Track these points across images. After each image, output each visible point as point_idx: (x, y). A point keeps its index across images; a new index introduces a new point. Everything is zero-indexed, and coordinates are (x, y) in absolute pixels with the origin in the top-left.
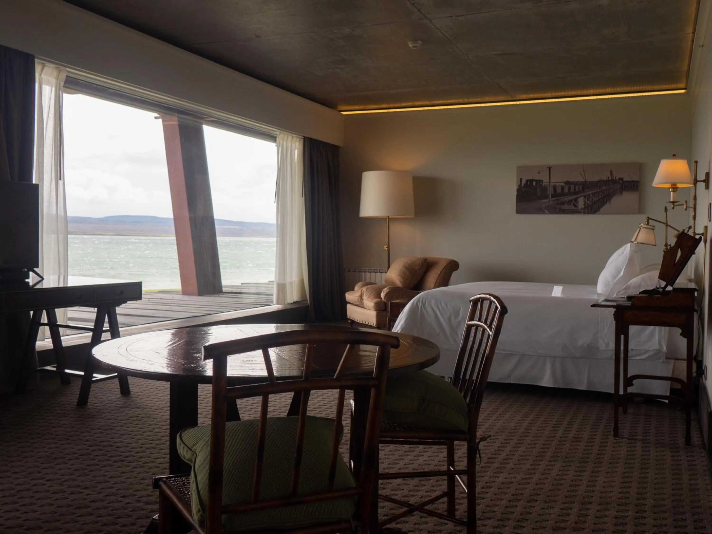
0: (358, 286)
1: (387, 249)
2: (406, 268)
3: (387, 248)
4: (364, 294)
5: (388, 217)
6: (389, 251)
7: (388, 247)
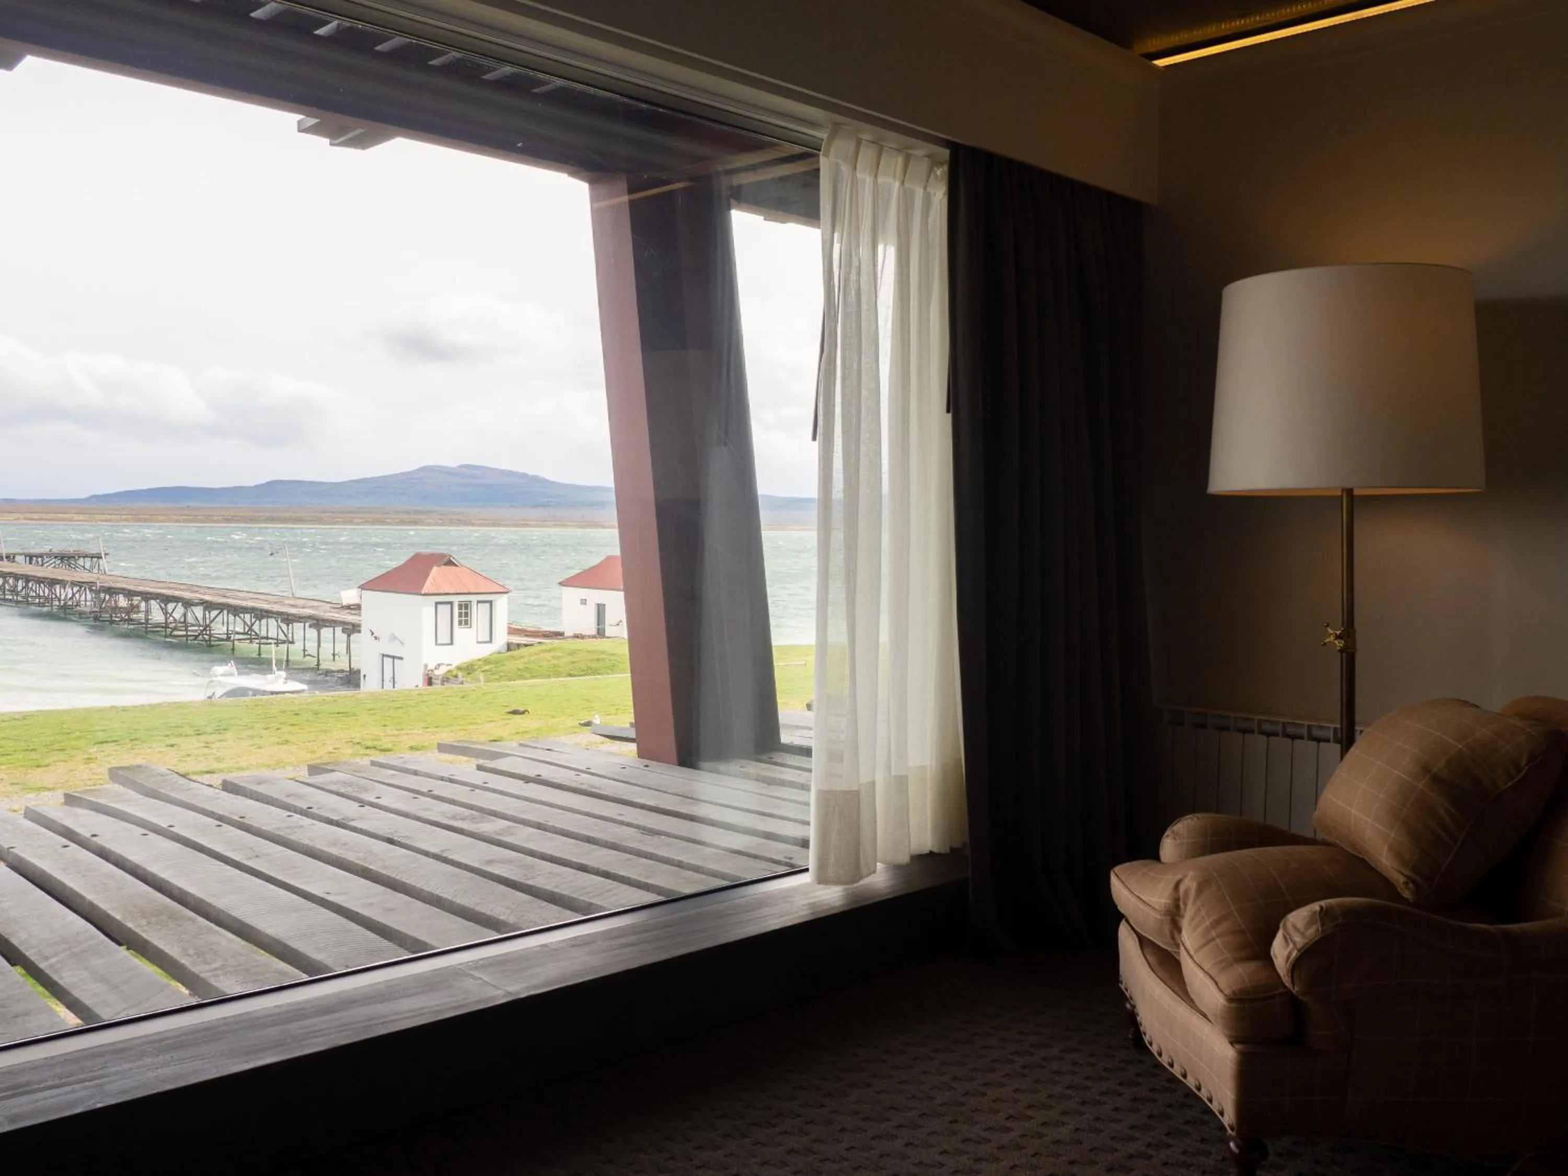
0: (1176, 835)
1: (1339, 644)
2: (1436, 779)
3: (1338, 637)
4: (1185, 905)
5: (1349, 492)
6: (1349, 658)
7: (1348, 634)
